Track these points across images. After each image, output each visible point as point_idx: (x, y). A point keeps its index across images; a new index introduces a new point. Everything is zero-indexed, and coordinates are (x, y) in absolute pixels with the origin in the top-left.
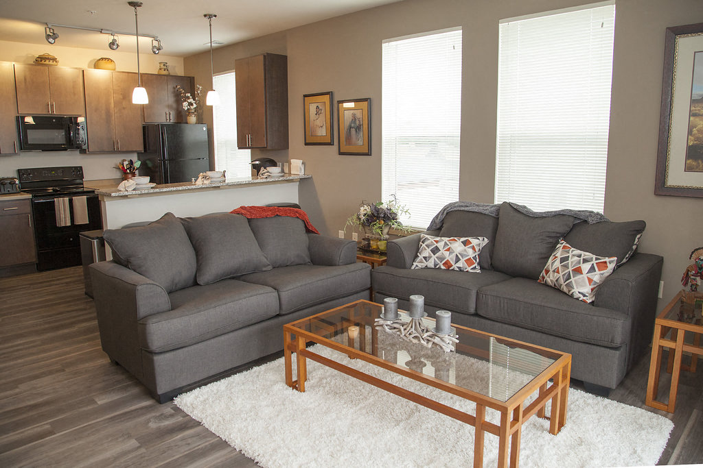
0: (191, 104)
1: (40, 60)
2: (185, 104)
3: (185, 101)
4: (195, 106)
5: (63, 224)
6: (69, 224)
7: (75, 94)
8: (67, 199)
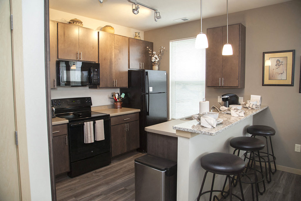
0: (156, 58)
1: (72, 22)
2: (153, 58)
3: (153, 56)
4: (158, 59)
5: (89, 142)
6: (93, 141)
7: (93, 48)
8: (92, 122)
